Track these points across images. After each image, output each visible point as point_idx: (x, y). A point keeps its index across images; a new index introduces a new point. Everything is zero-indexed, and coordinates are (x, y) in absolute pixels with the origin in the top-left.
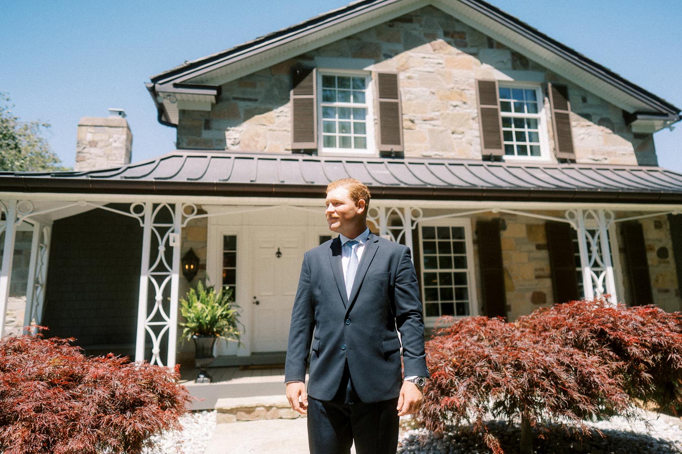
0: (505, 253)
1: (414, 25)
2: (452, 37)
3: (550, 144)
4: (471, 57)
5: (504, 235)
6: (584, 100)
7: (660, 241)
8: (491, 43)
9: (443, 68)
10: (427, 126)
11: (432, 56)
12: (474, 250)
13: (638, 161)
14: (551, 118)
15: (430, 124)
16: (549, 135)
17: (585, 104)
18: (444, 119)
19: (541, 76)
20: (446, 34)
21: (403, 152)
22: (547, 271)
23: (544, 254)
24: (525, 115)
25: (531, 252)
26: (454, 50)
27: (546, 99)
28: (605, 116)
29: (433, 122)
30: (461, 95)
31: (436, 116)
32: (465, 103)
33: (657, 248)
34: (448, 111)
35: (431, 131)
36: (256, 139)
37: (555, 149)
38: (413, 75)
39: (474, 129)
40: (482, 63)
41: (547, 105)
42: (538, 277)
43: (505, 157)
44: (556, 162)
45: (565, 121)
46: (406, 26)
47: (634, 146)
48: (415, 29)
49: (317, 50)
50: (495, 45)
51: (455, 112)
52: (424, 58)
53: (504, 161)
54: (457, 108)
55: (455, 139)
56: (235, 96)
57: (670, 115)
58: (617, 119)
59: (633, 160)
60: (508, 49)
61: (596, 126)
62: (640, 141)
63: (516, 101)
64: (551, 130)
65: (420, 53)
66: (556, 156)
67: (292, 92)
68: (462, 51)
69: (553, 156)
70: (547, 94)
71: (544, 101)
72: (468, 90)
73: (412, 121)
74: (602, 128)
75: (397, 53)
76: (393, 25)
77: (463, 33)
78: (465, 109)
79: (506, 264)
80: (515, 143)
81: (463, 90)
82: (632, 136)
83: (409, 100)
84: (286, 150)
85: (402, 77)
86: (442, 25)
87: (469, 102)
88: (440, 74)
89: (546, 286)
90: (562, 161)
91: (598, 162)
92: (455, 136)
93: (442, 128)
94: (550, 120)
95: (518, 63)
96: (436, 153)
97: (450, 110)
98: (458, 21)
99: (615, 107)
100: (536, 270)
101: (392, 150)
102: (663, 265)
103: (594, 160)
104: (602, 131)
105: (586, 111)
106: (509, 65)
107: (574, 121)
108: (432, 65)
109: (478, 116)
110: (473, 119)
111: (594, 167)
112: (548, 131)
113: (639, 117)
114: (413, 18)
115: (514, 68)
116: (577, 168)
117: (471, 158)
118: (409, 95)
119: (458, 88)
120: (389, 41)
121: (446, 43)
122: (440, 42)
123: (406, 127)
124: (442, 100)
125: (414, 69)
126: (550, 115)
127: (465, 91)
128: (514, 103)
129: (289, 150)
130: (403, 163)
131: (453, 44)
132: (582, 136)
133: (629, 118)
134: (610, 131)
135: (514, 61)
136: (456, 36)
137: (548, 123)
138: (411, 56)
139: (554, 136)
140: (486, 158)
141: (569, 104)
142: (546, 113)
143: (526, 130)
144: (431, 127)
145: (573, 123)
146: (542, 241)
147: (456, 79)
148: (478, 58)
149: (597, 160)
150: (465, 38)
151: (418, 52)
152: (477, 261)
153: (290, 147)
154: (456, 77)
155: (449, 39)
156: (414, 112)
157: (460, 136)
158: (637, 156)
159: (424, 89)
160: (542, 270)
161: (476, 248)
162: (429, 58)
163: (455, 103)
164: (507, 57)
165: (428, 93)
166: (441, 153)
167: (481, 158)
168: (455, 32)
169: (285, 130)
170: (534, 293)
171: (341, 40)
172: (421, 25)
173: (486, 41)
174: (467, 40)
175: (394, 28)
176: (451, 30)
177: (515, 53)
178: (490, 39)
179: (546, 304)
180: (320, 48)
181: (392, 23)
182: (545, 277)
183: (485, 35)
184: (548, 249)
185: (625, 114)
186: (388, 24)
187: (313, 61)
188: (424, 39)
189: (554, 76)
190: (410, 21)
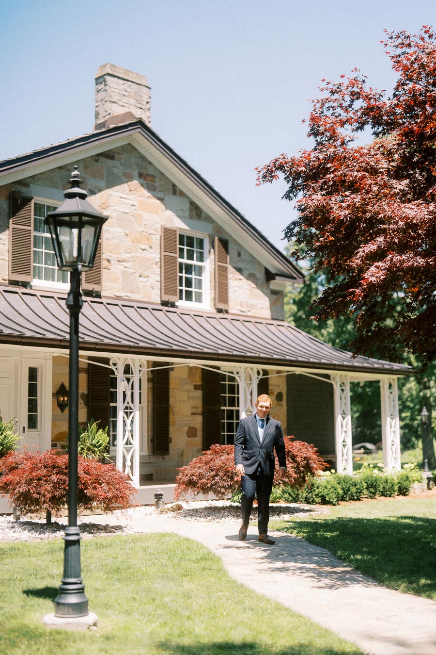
0: (172, 392)
1: (115, 163)
2: (145, 179)
3: (211, 294)
4: (158, 202)
5: (172, 374)
6: (239, 255)
7: (279, 386)
8: (175, 190)
9: (136, 210)
10: (120, 267)
11: (127, 197)
12: (148, 388)
13: (272, 315)
14: (215, 269)
15: (123, 265)
16: (211, 284)
17: (239, 258)
18: (133, 261)
19: (210, 228)
20: (141, 175)
21: (101, 292)
22: (200, 410)
23: (199, 394)
24: (194, 262)
25: (189, 391)
26: (146, 193)
27: (212, 250)
28: (252, 272)
29: (125, 264)
30: (148, 239)
31: (128, 257)
32: (151, 247)
33: (276, 393)
34: (137, 254)
35: (123, 272)
37: (215, 299)
38: (112, 214)
39: (157, 274)
40: (167, 208)
41: (212, 256)
42: (193, 414)
43: (179, 303)
44: (215, 311)
45: (225, 273)
46: (110, 162)
47: (270, 300)
48: (115, 167)
49: (33, 177)
50: (178, 192)
51: (143, 255)
52: (121, 198)
53: (177, 307)
54: (144, 251)
55: (141, 282)
57: (298, 278)
58: (261, 276)
59: (267, 314)
60: (188, 197)
61: (245, 280)
62: (274, 297)
63: (188, 248)
64: (213, 280)
65: (118, 192)
66: (215, 305)
67: (11, 221)
68: (152, 195)
69: (213, 305)
70: (213, 246)
71: (210, 252)
72: (155, 235)
73: (109, 261)
74: (250, 282)
75: (100, 191)
76: (98, 159)
77: (154, 176)
78: (151, 253)
79: (172, 401)
80: (184, 288)
81: (150, 234)
82: (269, 292)
83: (107, 239)
84: (3, 280)
86: (138, 165)
87: (154, 247)
88: (133, 216)
89: (198, 422)
90: (220, 311)
91: (244, 314)
92: (141, 279)
93: (132, 271)
94: (213, 270)
95: (194, 212)
96: (126, 294)
97: (139, 254)
98: (150, 163)
99: (260, 264)
100: (192, 408)
101: (93, 289)
102: (278, 407)
103: (241, 311)
104: (249, 285)
105: (240, 265)
106: (187, 214)
107: (230, 274)
108: (128, 206)
109: (160, 261)
110: (156, 264)
111: (241, 319)
112: (211, 281)
113: (277, 278)
114: (116, 155)
115: (191, 217)
116: (229, 318)
117: (152, 301)
118: (108, 235)
119: (146, 232)
120: (93, 176)
121: (140, 185)
122: (135, 183)
123: (104, 266)
124: (133, 242)
125: (113, 208)
126: (213, 266)
127: (152, 236)
128: (187, 249)
129: (6, 280)
130: (102, 303)
131: (145, 186)
132: (235, 288)
133: (269, 276)
134: (255, 286)
135: (191, 210)
136: (148, 178)
137: (211, 273)
138: (111, 195)
139: (215, 286)
140: (164, 303)
141: (228, 257)
142: (210, 263)
143: (193, 276)
144: (122, 268)
145: (230, 276)
146: (199, 382)
147: (146, 223)
148: (164, 204)
149: (243, 312)
150: (155, 182)
151: (116, 191)
152: (150, 397)
153: (7, 278)
154: (146, 221)
155: (143, 182)
156: (111, 251)
157: (145, 280)
158: (272, 311)
159: (120, 230)
160: (196, 407)
161: (151, 386)
162: (125, 198)
163: (143, 247)
164: (186, 206)
165: (123, 234)
166: (129, 295)
167: (160, 302)
168: (148, 175)
169: (4, 259)
170: (189, 428)
171: (53, 170)
172: (121, 164)
173: (171, 188)
174: (156, 184)
175: (99, 163)
176: (144, 172)
177: (192, 203)
178: (174, 186)
179: (196, 438)
180: (35, 175)
181: (97, 158)
182: (198, 414)
183: (171, 181)
184: (203, 390)
185: (267, 272)
186: (94, 158)
187: (29, 189)
188: (123, 179)
189: (219, 229)
190: (112, 158)
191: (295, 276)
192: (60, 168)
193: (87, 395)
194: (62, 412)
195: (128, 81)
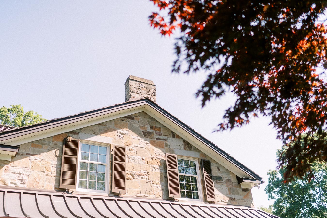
1: (134, 121)
2: (154, 129)
6: (219, 169)
8: (173, 135)
9: (149, 146)
10: (140, 179)
17: (219, 171)
18: (149, 174)
19: (197, 155)
24: (190, 175)
28: (229, 179)
29: (143, 176)
30: (158, 162)
31: (145, 172)
32: (160, 166)
34: (151, 170)
35: (142, 182)
36: (37, 180)
38: (133, 148)
39: (165, 182)
43: (181, 199)
45: (210, 180)
46: (131, 121)
47: (243, 195)
48: (135, 123)
49: (81, 129)
50: (175, 136)
51: (155, 171)
52: (139, 139)
54: (156, 169)
55: (154, 187)
56: (28, 152)
57: (257, 180)
58: (234, 180)
60: (182, 138)
62: (245, 193)
63: (186, 166)
65: (137, 136)
67: (63, 153)
68: (159, 137)
71: (200, 168)
72: (162, 159)
73: (131, 175)
75: (125, 136)
77: (160, 128)
80: (185, 190)
81: (159, 159)
82: (241, 190)
83: (131, 162)
84: (56, 189)
85: (127, 149)
86: (149, 122)
87: (162, 166)
88: (147, 149)
90: (210, 203)
92: (154, 185)
93: (147, 180)
95: (187, 146)
96: (144, 194)
98: (157, 121)
99: (233, 174)
101: (120, 192)
103: (225, 202)
104: (228, 186)
105: (220, 175)
106: (182, 147)
108: (144, 144)
111: (225, 207)
113: (244, 181)
115: (185, 149)
116: (216, 207)
118: (131, 160)
119: (156, 158)
123: (128, 178)
124: (148, 164)
125: (134, 145)
128: (185, 168)
130: (125, 201)
131: (155, 133)
132: (219, 189)
133: (240, 180)
135: (185, 145)
136: (156, 129)
137: (202, 180)
138: (133, 138)
139: (205, 188)
140: (171, 199)
142: (201, 174)
143: (191, 183)
147: (156, 153)
148: (167, 142)
150: (160, 131)
155: (153, 131)
157: (157, 185)
159: (139, 157)
162: (142, 140)
163: (155, 166)
165: (141, 159)
166: (146, 195)
168: (155, 127)
171: (95, 125)
172: (138, 122)
173: (171, 133)
174: (161, 132)
175: (124, 122)
176: (154, 126)
177: (185, 142)
178: (173, 133)
180: (83, 128)
181: (123, 119)
183: (171, 130)
185: (238, 178)
186: (121, 119)
187: (78, 135)
188: (140, 129)
189: (204, 155)
190: (133, 119)
191: (255, 179)
192: (99, 124)
195: (142, 82)
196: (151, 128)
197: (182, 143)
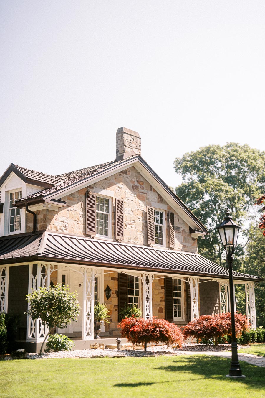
1: (128, 176)
4: (145, 195)
6: (178, 220)
8: (151, 188)
9: (136, 199)
10: (130, 227)
17: (179, 222)
18: (135, 224)
19: (166, 207)
22: (164, 299)
23: (163, 291)
24: (159, 224)
25: (160, 289)
26: (140, 190)
28: (184, 229)
29: (132, 225)
30: (141, 213)
31: (133, 222)
32: (142, 217)
34: (137, 221)
35: (131, 230)
36: (73, 227)
38: (126, 201)
39: (145, 230)
40: (148, 198)
41: (167, 221)
42: (161, 301)
45: (173, 230)
46: (125, 175)
47: (191, 243)
48: (128, 178)
49: (95, 184)
50: (153, 190)
51: (139, 221)
54: (140, 219)
58: (187, 231)
60: (157, 192)
61: (181, 233)
62: (193, 241)
67: (87, 205)
68: (142, 191)
70: (167, 216)
73: (126, 225)
77: (143, 182)
78: (142, 220)
82: (191, 239)
83: (125, 214)
84: (84, 234)
85: (124, 203)
86: (136, 177)
87: (144, 217)
88: (135, 201)
89: (163, 305)
90: (171, 249)
93: (135, 229)
95: (160, 199)
96: (132, 241)
98: (141, 176)
99: (187, 224)
100: (160, 298)
101: (120, 238)
103: (180, 249)
104: (183, 235)
105: (179, 226)
106: (157, 200)
107: (175, 230)
108: (133, 197)
111: (180, 253)
113: (195, 232)
114: (127, 172)
115: (158, 202)
116: (175, 253)
118: (125, 211)
119: (140, 209)
120: (119, 183)
123: (124, 227)
124: (135, 215)
125: (127, 198)
127: (143, 211)
130: (124, 245)
131: (139, 187)
133: (192, 231)
134: (185, 236)
135: (158, 198)
136: (141, 183)
138: (126, 192)
140: (149, 245)
142: (166, 225)
143: (159, 231)
146: (163, 285)
147: (140, 205)
148: (147, 195)
155: (139, 185)
156: (126, 220)
157: (140, 233)
159: (129, 209)
160: (162, 298)
163: (139, 217)
165: (131, 211)
166: (134, 241)
168: (140, 181)
170: (159, 308)
171: (103, 180)
172: (130, 176)
174: (144, 186)
175: (121, 176)
176: (139, 180)
177: (159, 195)
178: (151, 186)
179: (162, 313)
181: (120, 174)
182: (163, 301)
183: (150, 184)
184: (165, 289)
185: (190, 229)
187: (94, 190)
188: (130, 183)
189: (170, 207)
190: (126, 173)
191: (203, 231)
192: (105, 179)
193: (118, 291)
194: (108, 300)
195: (132, 135)
196: (137, 182)
197: (156, 196)
